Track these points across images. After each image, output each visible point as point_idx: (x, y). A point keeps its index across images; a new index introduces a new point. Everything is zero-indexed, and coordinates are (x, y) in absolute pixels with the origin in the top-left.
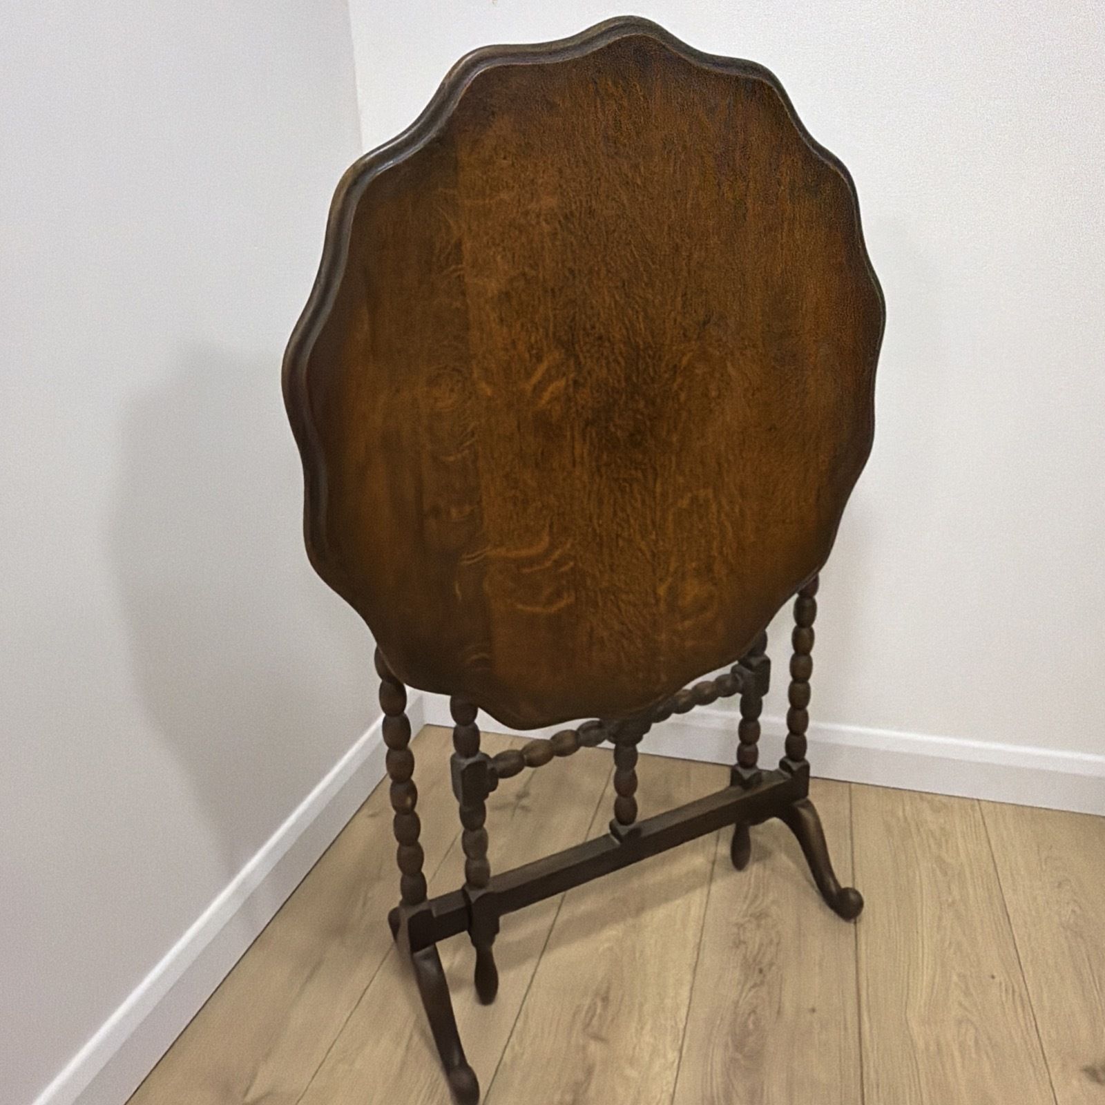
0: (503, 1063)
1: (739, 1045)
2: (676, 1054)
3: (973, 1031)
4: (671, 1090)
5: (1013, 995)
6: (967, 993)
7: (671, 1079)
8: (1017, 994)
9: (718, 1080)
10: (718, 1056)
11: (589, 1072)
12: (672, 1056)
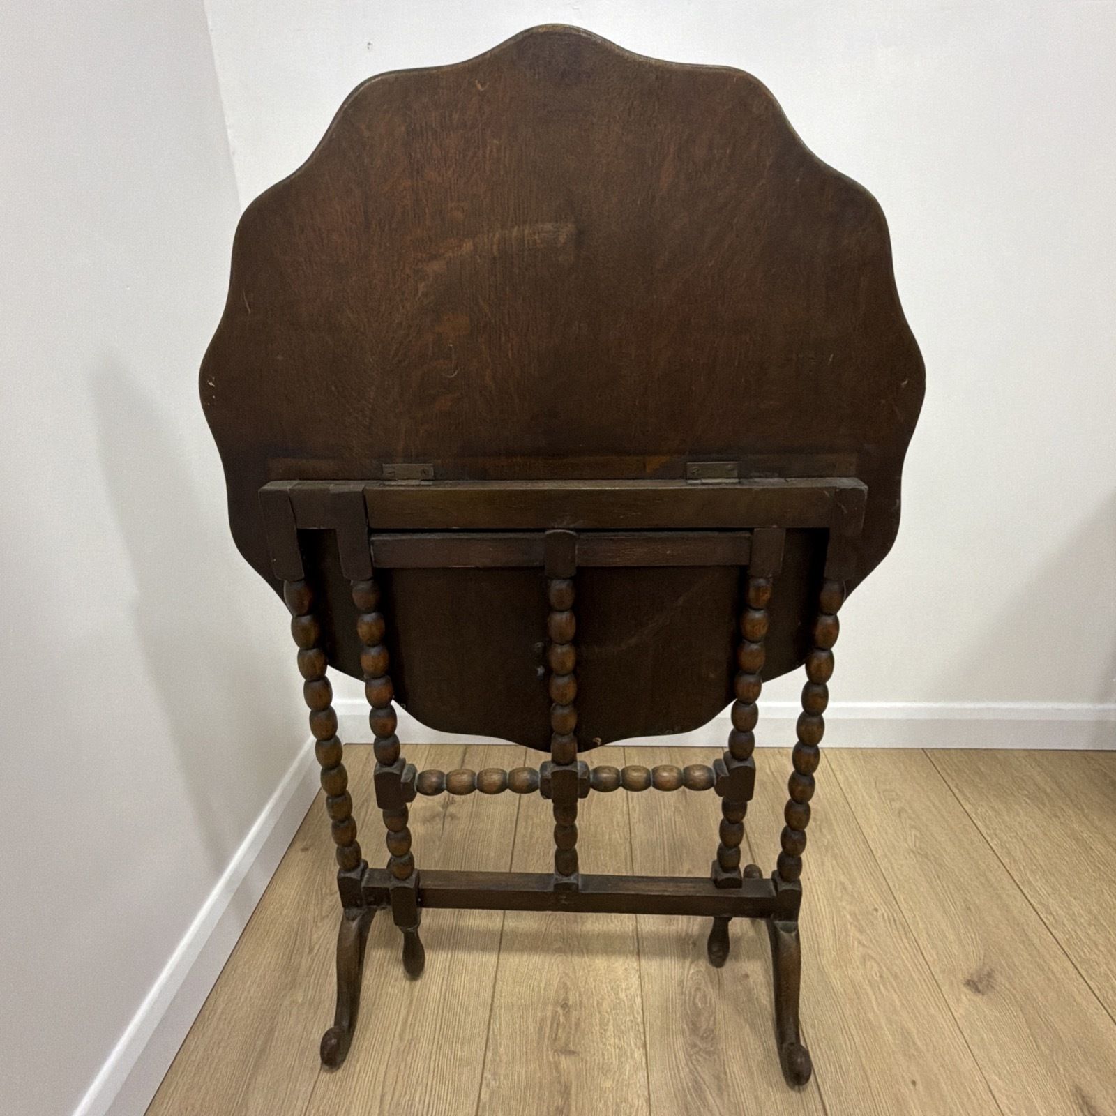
0: (481, 1104)
1: (695, 1029)
2: (642, 1051)
3: (875, 965)
4: (646, 1094)
5: (896, 925)
6: (861, 931)
7: (643, 1081)
8: (898, 922)
9: (685, 1072)
10: (679, 1044)
11: (566, 1092)
12: (638, 1054)
